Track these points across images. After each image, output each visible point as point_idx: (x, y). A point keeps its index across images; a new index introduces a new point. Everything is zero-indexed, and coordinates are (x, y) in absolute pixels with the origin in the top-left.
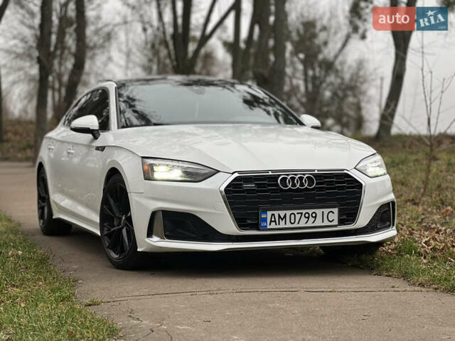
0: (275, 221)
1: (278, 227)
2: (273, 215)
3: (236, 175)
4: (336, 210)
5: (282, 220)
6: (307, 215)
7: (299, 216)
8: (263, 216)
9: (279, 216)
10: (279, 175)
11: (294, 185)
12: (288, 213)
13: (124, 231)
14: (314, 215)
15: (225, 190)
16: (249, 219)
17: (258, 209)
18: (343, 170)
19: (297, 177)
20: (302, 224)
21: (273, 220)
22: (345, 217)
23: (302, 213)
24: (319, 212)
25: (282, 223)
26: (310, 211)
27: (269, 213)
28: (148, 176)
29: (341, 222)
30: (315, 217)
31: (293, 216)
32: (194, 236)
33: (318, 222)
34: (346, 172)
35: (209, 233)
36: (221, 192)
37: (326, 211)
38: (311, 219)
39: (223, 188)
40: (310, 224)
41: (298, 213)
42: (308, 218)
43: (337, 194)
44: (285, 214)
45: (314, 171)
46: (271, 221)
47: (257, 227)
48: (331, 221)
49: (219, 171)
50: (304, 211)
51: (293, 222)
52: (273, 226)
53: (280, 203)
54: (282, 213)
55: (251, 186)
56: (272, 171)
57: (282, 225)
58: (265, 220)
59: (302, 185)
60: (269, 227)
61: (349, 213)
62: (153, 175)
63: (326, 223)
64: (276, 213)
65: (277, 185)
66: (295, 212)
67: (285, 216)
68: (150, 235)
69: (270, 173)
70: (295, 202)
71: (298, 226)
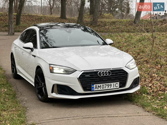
0: (97, 88)
1: (98, 90)
3: (83, 72)
4: (118, 83)
5: (99, 87)
6: (108, 85)
7: (105, 86)
8: (93, 86)
9: (98, 86)
10: (98, 71)
11: (103, 75)
13: (43, 88)
14: (111, 85)
15: (79, 77)
16: (88, 87)
17: (91, 84)
18: (121, 68)
19: (105, 72)
20: (106, 88)
21: (96, 87)
22: (121, 85)
23: (106, 85)
24: (112, 84)
26: (109, 84)
27: (95, 85)
28: (52, 71)
29: (120, 87)
30: (111, 86)
31: (103, 86)
32: (68, 93)
33: (112, 87)
34: (122, 68)
35: (73, 93)
36: (78, 78)
37: (115, 83)
38: (110, 87)
39: (78, 77)
42: (109, 86)
43: (119, 77)
44: (100, 85)
45: (111, 69)
46: (95, 88)
47: (90, 90)
48: (117, 87)
49: (77, 70)
50: (107, 84)
51: (103, 88)
52: (96, 89)
53: (98, 81)
54: (99, 85)
55: (88, 76)
56: (96, 70)
57: (99, 89)
58: (93, 87)
59: (106, 74)
60: (94, 90)
61: (123, 84)
62: (53, 71)
63: (115, 87)
64: (97, 85)
65: (97, 75)
66: (104, 84)
67: (100, 86)
68: (52, 92)
69: (95, 71)
70: (104, 81)
71: (105, 89)
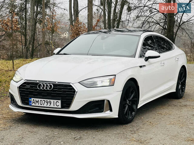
0: (34, 103)
1: (35, 105)
2: (34, 100)
3: (26, 81)
4: (60, 101)
5: (37, 102)
6: (47, 102)
7: (44, 101)
8: (30, 100)
11: (43, 88)
12: (40, 100)
14: (50, 102)
16: (26, 101)
17: (28, 97)
19: (45, 84)
20: (45, 105)
21: (34, 102)
23: (45, 101)
24: (52, 101)
25: (37, 104)
26: (48, 100)
27: (32, 99)
29: (62, 107)
30: (51, 103)
31: (41, 101)
33: (52, 106)
34: (71, 84)
36: (18, 87)
37: (55, 101)
38: (49, 104)
40: (48, 106)
41: (43, 100)
42: (48, 103)
43: (63, 94)
45: (56, 82)
46: (33, 103)
47: (28, 104)
48: (58, 106)
50: (46, 100)
51: (41, 104)
52: (34, 104)
54: (37, 100)
57: (37, 105)
59: (47, 88)
60: (32, 105)
63: (56, 106)
64: (35, 99)
66: (42, 100)
70: (43, 96)
71: (43, 106)
